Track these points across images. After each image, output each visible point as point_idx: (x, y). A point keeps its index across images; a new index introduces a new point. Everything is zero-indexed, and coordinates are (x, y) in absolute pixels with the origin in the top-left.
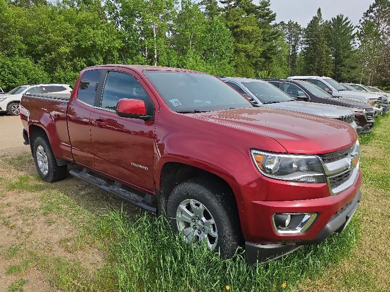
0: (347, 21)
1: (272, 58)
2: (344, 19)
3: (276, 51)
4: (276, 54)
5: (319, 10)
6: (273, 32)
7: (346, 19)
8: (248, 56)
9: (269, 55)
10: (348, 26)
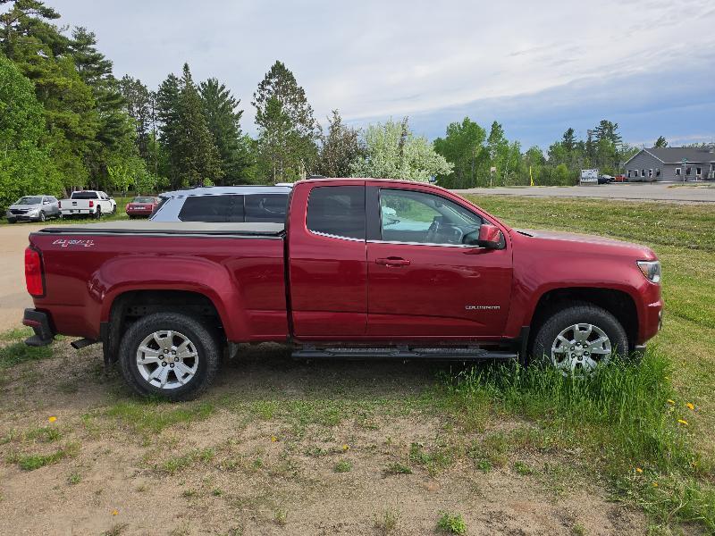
0: (225, 91)
1: (114, 142)
2: (219, 88)
3: (121, 130)
4: (121, 135)
5: (186, 68)
6: (110, 94)
7: (223, 88)
8: (70, 135)
9: (107, 136)
10: (227, 99)
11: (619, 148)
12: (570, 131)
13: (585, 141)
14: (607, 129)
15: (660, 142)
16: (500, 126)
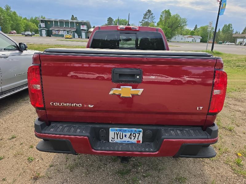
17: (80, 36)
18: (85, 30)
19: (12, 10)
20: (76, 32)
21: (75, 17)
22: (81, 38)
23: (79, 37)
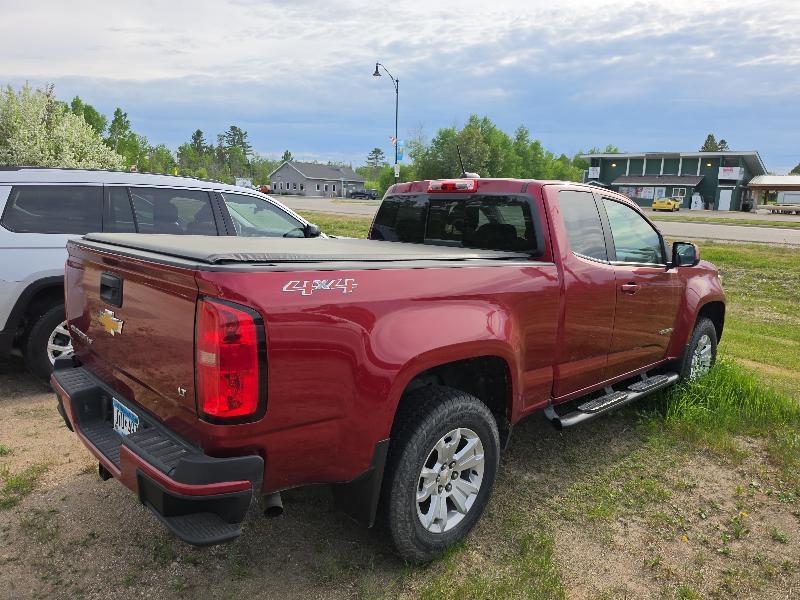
11: (249, 158)
12: (199, 133)
13: (215, 146)
14: (237, 135)
15: (287, 156)
16: (125, 115)
17: (711, 202)
18: (733, 182)
19: (532, 138)
20: (697, 189)
21: (718, 141)
22: (716, 208)
23: (707, 207)
